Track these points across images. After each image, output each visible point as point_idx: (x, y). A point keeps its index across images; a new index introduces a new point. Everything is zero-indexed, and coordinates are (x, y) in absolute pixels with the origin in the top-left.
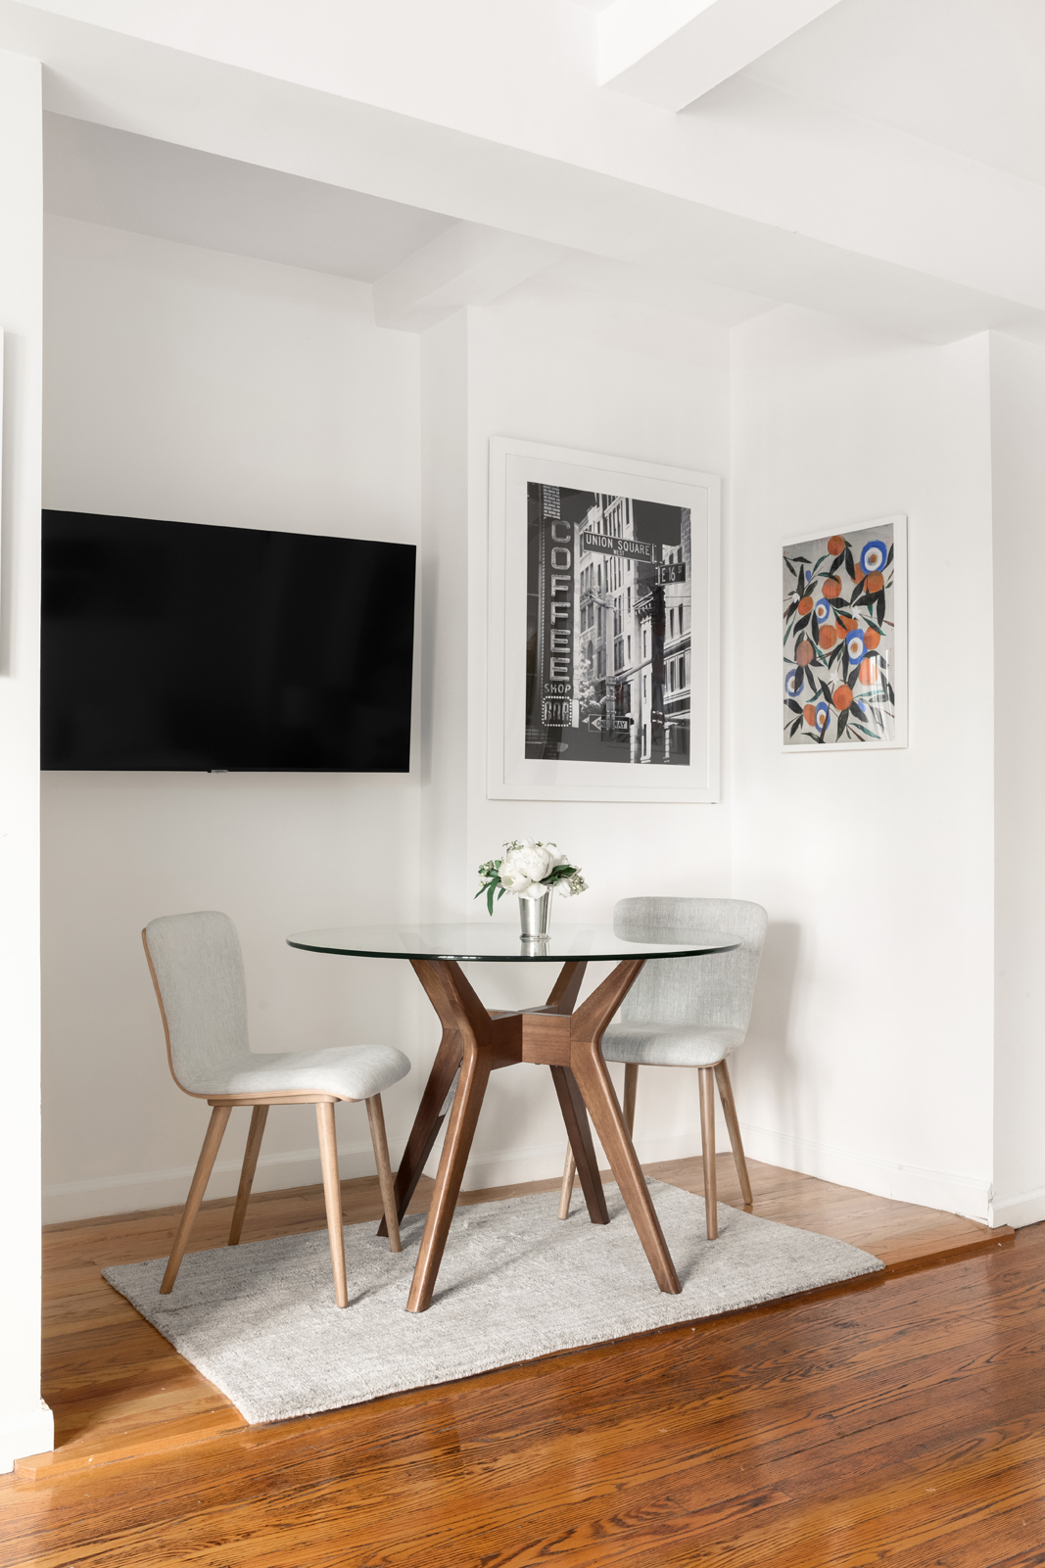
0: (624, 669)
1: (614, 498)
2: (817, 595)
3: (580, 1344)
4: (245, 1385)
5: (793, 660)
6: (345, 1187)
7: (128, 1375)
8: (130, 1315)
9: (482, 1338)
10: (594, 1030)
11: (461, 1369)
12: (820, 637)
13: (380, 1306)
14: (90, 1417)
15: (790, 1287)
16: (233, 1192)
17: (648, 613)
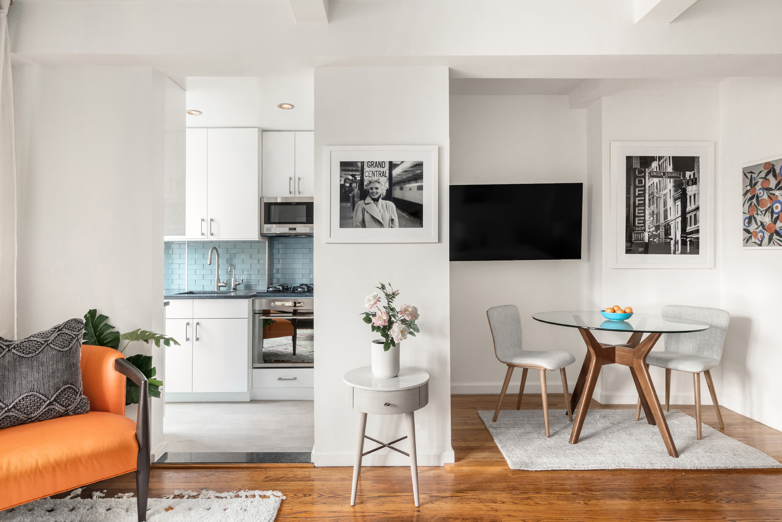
0: (668, 220)
1: (664, 157)
2: (758, 186)
3: (631, 468)
4: (511, 456)
5: (747, 213)
6: (549, 396)
7: (479, 445)
8: (482, 427)
9: (594, 458)
10: (642, 355)
11: (583, 466)
12: (760, 203)
13: (561, 439)
14: (466, 456)
15: (731, 466)
16: (518, 392)
17: (679, 198)
